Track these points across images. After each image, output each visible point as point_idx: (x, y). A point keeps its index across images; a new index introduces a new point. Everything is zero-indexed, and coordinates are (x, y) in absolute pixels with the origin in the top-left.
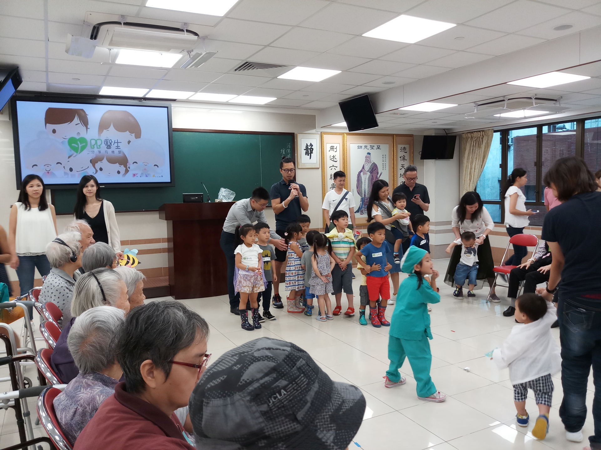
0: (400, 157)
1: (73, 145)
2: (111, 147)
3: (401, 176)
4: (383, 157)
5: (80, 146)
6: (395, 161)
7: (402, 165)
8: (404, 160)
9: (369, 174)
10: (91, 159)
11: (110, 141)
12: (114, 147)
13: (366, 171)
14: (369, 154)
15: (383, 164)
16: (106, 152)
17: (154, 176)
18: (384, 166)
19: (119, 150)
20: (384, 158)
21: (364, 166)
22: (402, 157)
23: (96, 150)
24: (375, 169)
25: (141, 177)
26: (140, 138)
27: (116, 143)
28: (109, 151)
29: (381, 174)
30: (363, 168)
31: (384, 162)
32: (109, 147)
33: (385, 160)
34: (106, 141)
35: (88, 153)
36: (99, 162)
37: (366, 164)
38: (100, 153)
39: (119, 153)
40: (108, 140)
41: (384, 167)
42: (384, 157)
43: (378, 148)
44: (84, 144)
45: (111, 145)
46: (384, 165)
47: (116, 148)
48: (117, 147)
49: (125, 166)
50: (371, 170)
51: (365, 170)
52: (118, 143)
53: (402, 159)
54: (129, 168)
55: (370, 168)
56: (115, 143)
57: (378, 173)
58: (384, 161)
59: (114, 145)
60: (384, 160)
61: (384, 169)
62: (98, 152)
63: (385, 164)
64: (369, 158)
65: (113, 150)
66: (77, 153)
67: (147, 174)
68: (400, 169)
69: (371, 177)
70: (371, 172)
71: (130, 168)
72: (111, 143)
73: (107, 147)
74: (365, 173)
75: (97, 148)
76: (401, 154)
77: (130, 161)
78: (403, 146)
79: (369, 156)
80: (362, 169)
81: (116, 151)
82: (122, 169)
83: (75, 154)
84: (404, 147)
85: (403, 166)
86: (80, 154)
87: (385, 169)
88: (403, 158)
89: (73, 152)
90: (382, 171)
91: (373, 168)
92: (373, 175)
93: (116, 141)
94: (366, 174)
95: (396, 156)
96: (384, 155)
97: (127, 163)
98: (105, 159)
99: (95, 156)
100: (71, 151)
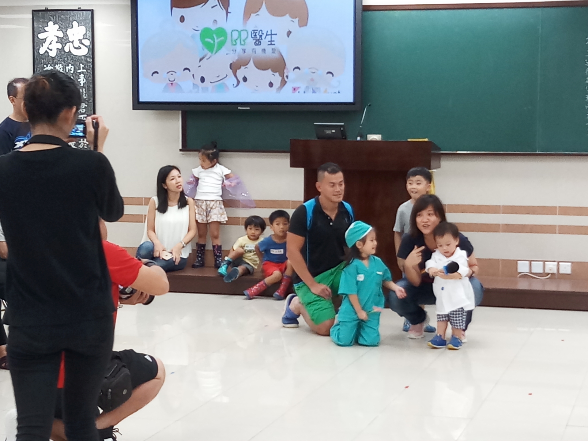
1: (207, 40)
2: (260, 42)
5: (216, 41)
10: (232, 62)
11: (261, 32)
12: (265, 42)
16: (254, 50)
17: (326, 91)
19: (273, 47)
23: (239, 48)
25: (304, 92)
26: (306, 25)
27: (269, 35)
28: (259, 49)
32: (258, 42)
34: (254, 33)
35: (227, 52)
36: (243, 68)
38: (245, 52)
39: (273, 52)
40: (257, 30)
44: (222, 38)
45: (262, 39)
47: (269, 45)
48: (270, 43)
49: (282, 75)
52: (271, 35)
54: (287, 77)
56: (267, 35)
59: (265, 38)
62: (242, 50)
65: (263, 48)
66: (212, 53)
67: (314, 88)
71: (289, 77)
72: (261, 36)
73: (255, 43)
75: (241, 44)
77: (290, 66)
81: (269, 49)
82: (277, 79)
83: (209, 54)
86: (217, 54)
89: (206, 51)
93: (269, 33)
97: (285, 68)
98: (251, 62)
99: (236, 58)
100: (203, 50)
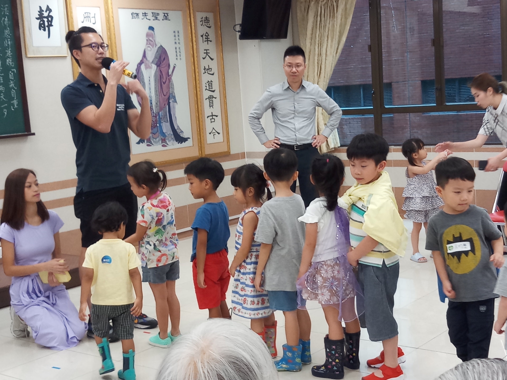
0: (202, 36)
3: (206, 71)
4: (175, 36)
6: (194, 43)
7: (205, 51)
8: (208, 41)
9: (154, 67)
13: (149, 61)
14: (151, 28)
15: (176, 48)
18: (178, 52)
20: (177, 38)
21: (146, 53)
22: (204, 35)
24: (164, 59)
29: (174, 67)
30: (144, 56)
31: (178, 46)
33: (179, 41)
37: (149, 49)
41: (178, 55)
42: (177, 35)
43: (166, 17)
46: (178, 50)
50: (157, 60)
51: (148, 59)
53: (204, 40)
55: (156, 57)
57: (169, 65)
58: (177, 43)
60: (177, 41)
61: (179, 57)
63: (179, 48)
64: (152, 36)
68: (204, 58)
69: (159, 73)
70: (158, 65)
74: (149, 66)
76: (202, 30)
78: (204, 15)
79: (152, 32)
80: (143, 59)
84: (206, 18)
85: (207, 53)
87: (180, 59)
88: (206, 38)
90: (176, 62)
91: (160, 57)
92: (162, 69)
94: (150, 68)
95: (195, 33)
96: (176, 32)
